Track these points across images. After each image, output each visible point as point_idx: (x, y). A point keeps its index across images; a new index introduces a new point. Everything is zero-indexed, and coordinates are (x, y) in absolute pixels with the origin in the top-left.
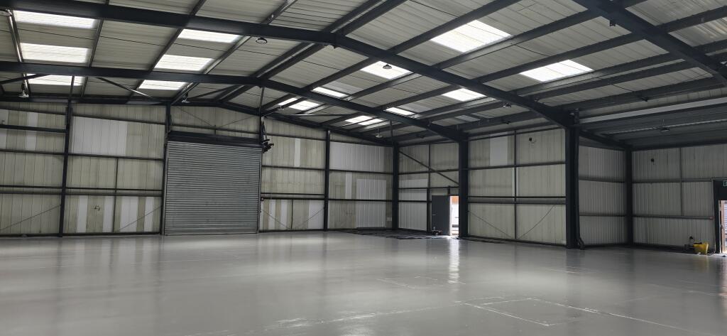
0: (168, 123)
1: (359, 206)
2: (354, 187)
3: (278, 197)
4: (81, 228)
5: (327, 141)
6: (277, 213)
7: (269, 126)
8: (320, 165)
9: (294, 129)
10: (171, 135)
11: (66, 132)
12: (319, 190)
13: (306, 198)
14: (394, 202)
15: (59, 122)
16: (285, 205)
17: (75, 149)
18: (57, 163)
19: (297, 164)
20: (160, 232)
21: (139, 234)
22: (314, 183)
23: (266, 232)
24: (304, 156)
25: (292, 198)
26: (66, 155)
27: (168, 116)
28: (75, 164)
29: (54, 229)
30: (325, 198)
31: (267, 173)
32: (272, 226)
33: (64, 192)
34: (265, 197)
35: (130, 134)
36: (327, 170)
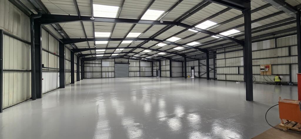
0: (115, 61)
1: (146, 72)
2: (145, 69)
3: (132, 71)
4: (104, 77)
5: (140, 62)
6: (132, 74)
7: (130, 60)
8: (139, 66)
9: (134, 60)
10: (115, 63)
11: (101, 64)
12: (139, 70)
13: (137, 71)
14: (152, 72)
15: (100, 62)
16: (133, 73)
17: (102, 66)
18: (100, 68)
19: (135, 66)
20: (114, 77)
21: (112, 78)
22: (138, 69)
23: (130, 77)
24: (136, 65)
25: (134, 72)
26: (101, 67)
27: (115, 60)
28: (103, 68)
29: (101, 77)
30: (140, 71)
31: (130, 68)
32: (131, 76)
33: (102, 72)
34: (130, 72)
35: (110, 63)
36: (140, 67)
